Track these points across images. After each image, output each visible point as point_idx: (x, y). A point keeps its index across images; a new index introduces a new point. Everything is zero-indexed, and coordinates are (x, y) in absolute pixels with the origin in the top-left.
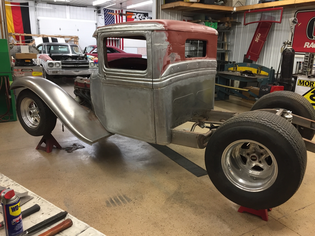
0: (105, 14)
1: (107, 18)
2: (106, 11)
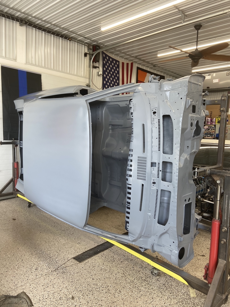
0: (104, 66)
2: (106, 60)
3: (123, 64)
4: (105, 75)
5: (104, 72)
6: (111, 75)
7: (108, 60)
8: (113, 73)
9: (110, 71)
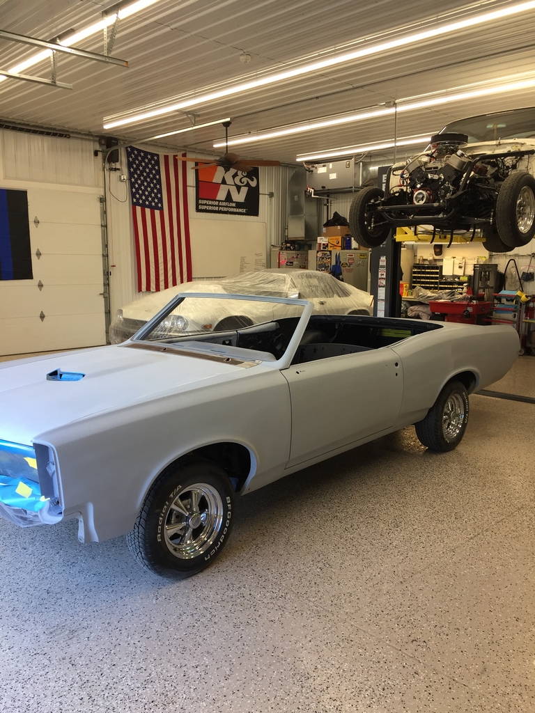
0: (130, 165)
1: (136, 180)
2: (133, 156)
3: (166, 158)
4: (133, 180)
5: (131, 175)
6: (145, 178)
7: (136, 157)
8: (148, 174)
9: (142, 172)
